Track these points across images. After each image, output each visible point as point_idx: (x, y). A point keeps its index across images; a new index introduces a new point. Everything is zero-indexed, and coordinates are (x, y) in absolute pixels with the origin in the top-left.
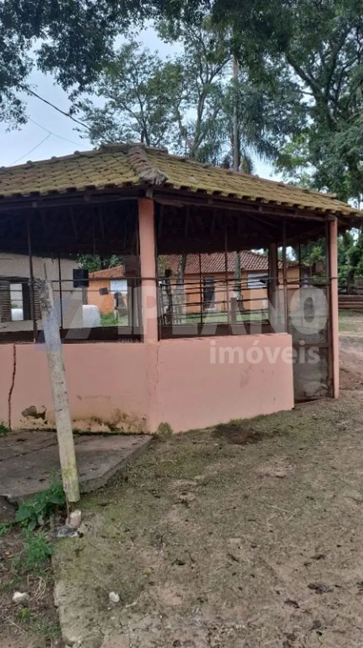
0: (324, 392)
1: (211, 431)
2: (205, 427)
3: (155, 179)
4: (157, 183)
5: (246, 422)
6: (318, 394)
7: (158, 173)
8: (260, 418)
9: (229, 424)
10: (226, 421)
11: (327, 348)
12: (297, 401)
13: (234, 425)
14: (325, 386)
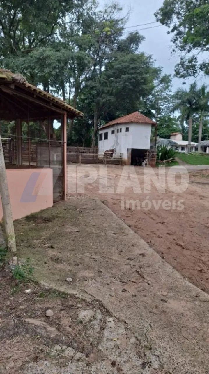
0: (60, 198)
1: (24, 219)
2: (21, 218)
3: (20, 80)
4: (20, 82)
5: (36, 213)
6: (58, 199)
7: (22, 77)
8: (42, 211)
9: (30, 215)
10: (29, 214)
11: (62, 177)
12: (54, 202)
13: (32, 216)
14: (60, 195)
